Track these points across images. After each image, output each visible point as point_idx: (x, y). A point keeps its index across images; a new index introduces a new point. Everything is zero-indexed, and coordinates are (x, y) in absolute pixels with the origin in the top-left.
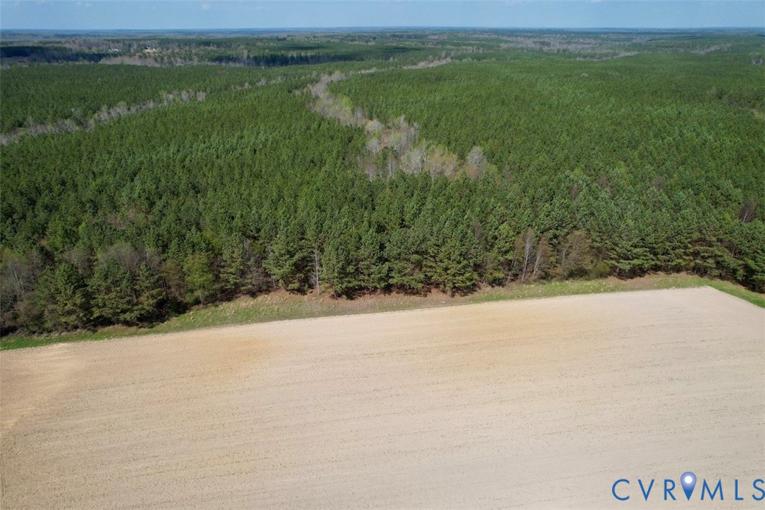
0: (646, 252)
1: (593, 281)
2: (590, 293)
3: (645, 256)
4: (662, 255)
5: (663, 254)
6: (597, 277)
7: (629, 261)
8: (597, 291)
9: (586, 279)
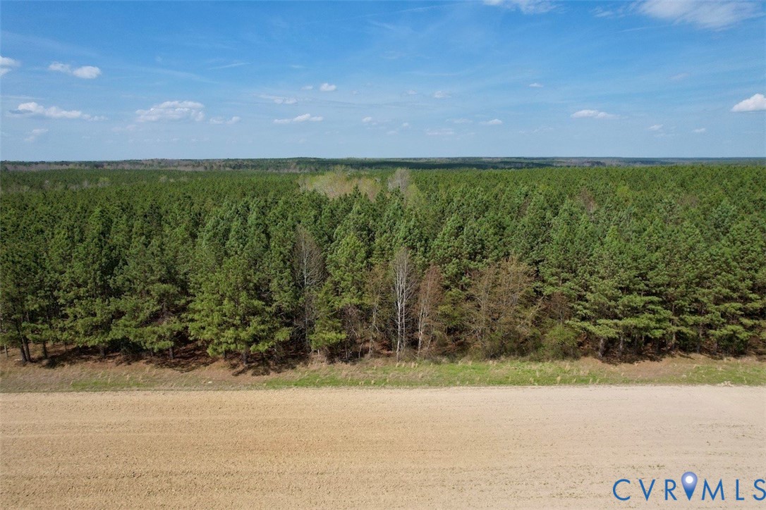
0: (652, 302)
1: (547, 364)
2: (531, 384)
3: (653, 312)
4: (691, 312)
5: (693, 313)
6: (555, 357)
7: (616, 321)
8: (548, 381)
9: (532, 360)
